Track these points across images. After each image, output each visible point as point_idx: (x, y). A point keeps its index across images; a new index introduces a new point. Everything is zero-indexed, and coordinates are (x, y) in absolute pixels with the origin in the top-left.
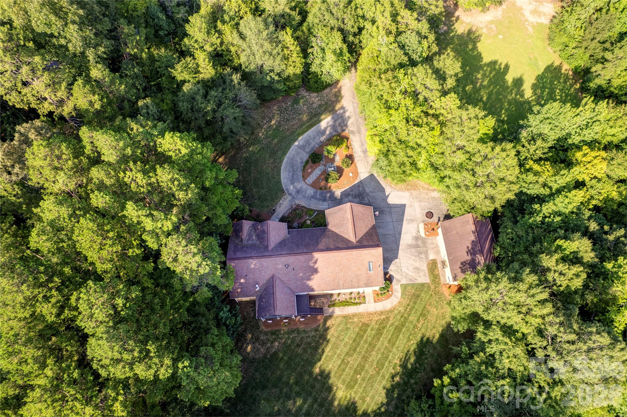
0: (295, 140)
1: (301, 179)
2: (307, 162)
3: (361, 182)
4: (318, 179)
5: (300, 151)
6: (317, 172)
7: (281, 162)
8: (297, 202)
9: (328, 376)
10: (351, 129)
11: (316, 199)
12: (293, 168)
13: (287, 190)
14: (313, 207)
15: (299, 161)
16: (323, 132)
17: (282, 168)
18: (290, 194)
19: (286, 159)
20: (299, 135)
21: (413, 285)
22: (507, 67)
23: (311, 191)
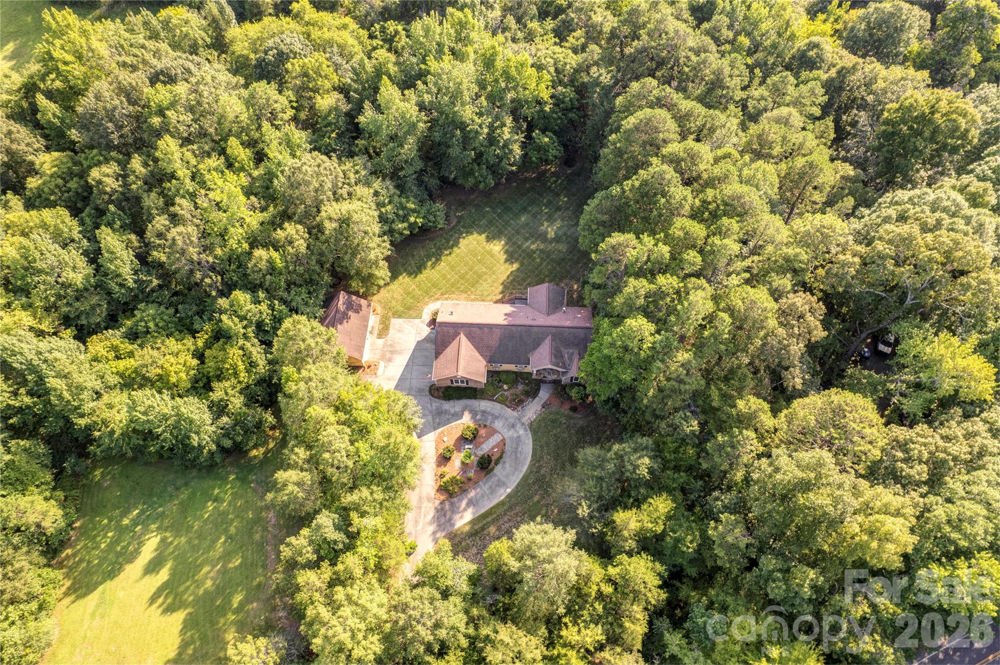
0: (509, 496)
1: (507, 441)
2: (497, 463)
3: (435, 429)
4: (488, 437)
5: (504, 479)
6: (486, 447)
7: (530, 467)
8: (515, 414)
10: (431, 505)
11: (493, 415)
12: (516, 458)
13: (525, 430)
14: (498, 406)
15: (507, 465)
16: (470, 503)
17: (529, 459)
18: (523, 424)
19: (525, 469)
20: (502, 503)
21: (410, 317)
23: (498, 425)
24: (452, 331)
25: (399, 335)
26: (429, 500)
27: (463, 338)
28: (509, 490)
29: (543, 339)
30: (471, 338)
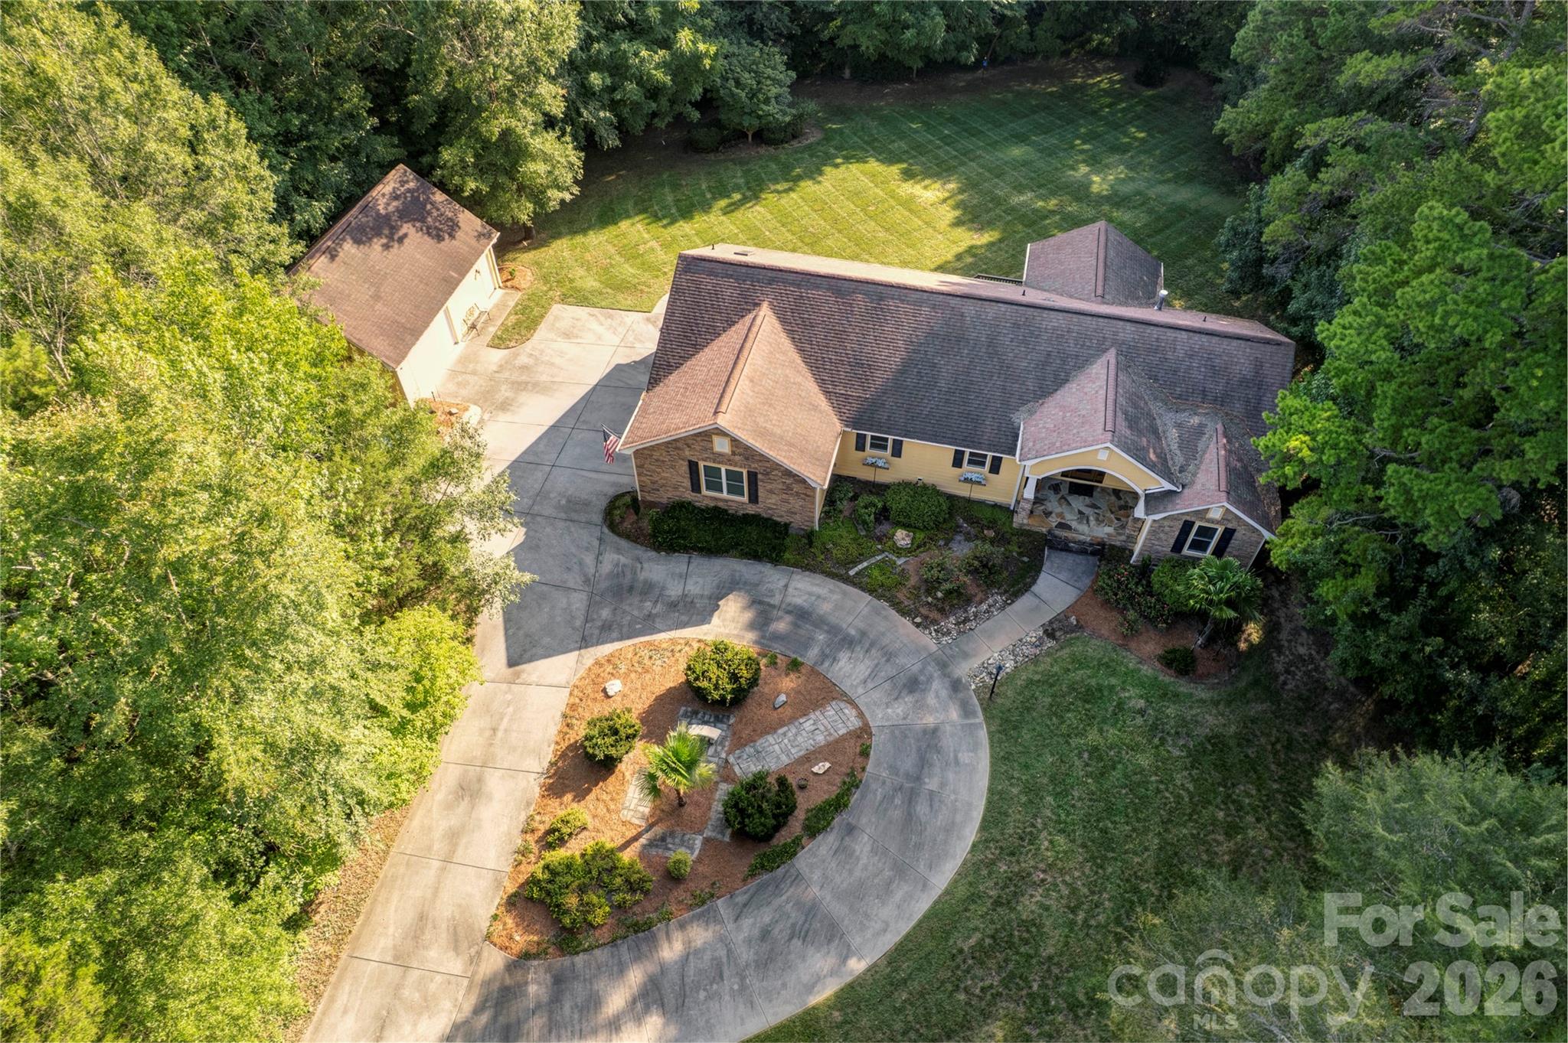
0: (851, 997)
1: (879, 742)
2: (815, 826)
3: (585, 642)
4: (789, 713)
5: (837, 909)
6: (782, 750)
7: (972, 870)
8: (927, 640)
10: (456, 965)
11: (833, 630)
12: (909, 817)
13: (966, 711)
14: (863, 601)
15: (862, 846)
17: (970, 833)
18: (956, 686)
19: (943, 877)
24: (729, 290)
25: (562, 345)
26: (457, 940)
27: (766, 322)
28: (857, 966)
29: (1082, 362)
30: (795, 323)
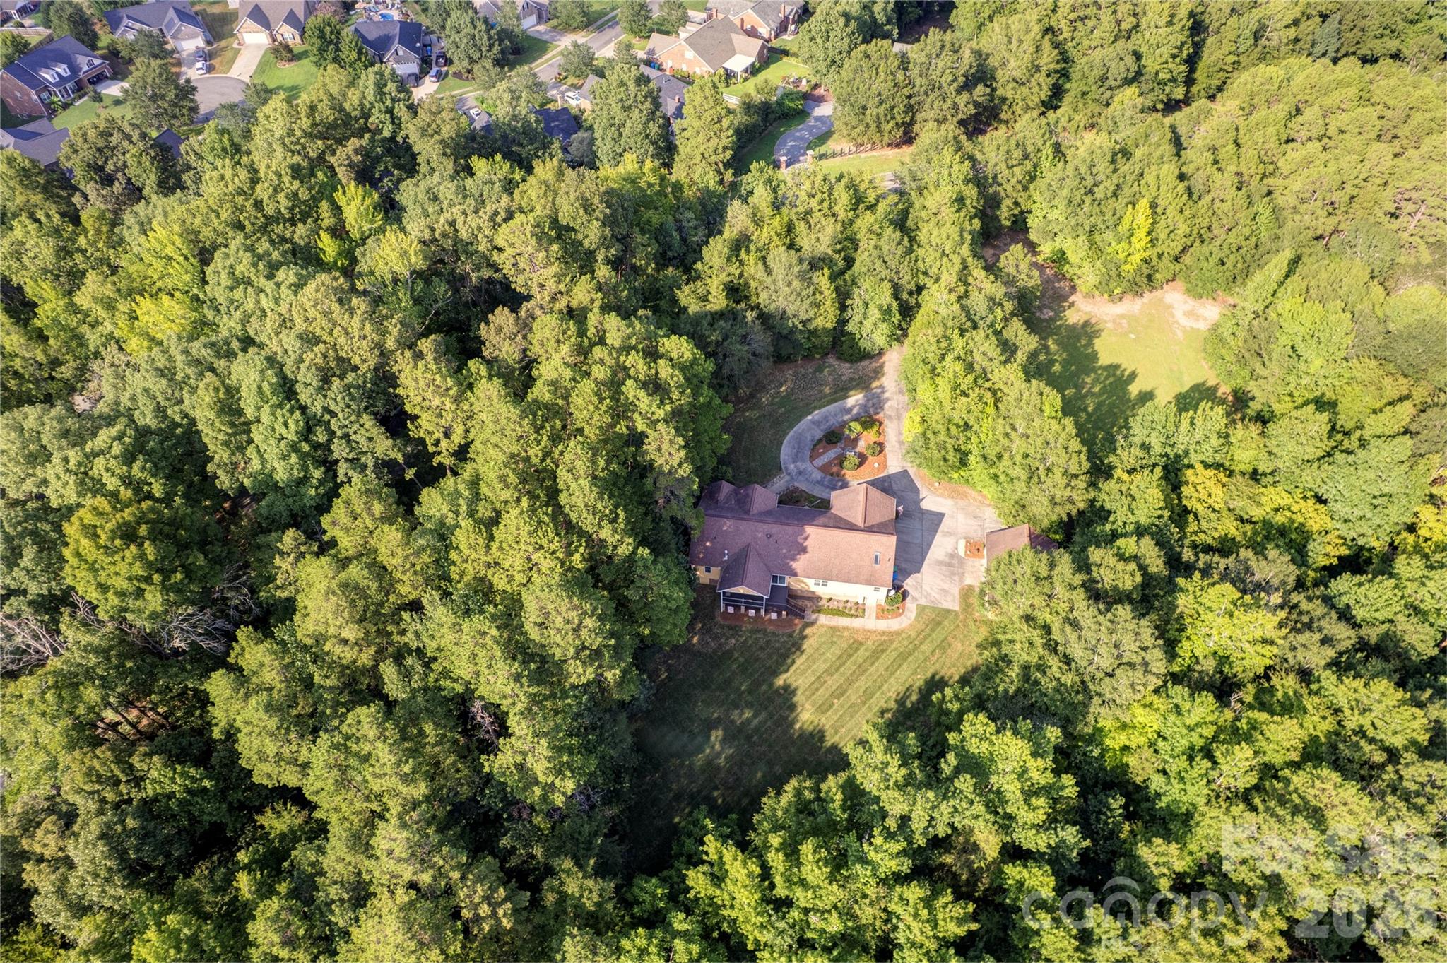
0: (809, 414)
1: (808, 459)
2: (820, 441)
3: (889, 476)
4: (829, 464)
5: (813, 427)
6: (832, 454)
7: (785, 435)
8: (797, 485)
9: (794, 692)
10: (888, 413)
11: (822, 485)
12: (799, 445)
13: (786, 468)
14: (816, 493)
15: (809, 438)
16: (849, 411)
17: (785, 442)
18: (789, 474)
19: (791, 434)
20: (816, 408)
21: (934, 609)
22: (1133, 376)
23: (817, 475)
25: (946, 586)
26: (890, 417)
28: (809, 418)
